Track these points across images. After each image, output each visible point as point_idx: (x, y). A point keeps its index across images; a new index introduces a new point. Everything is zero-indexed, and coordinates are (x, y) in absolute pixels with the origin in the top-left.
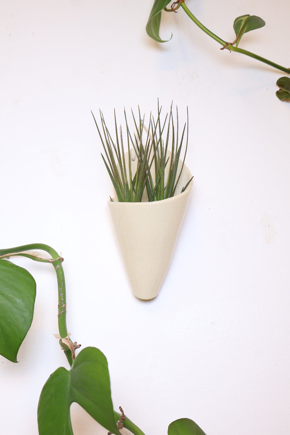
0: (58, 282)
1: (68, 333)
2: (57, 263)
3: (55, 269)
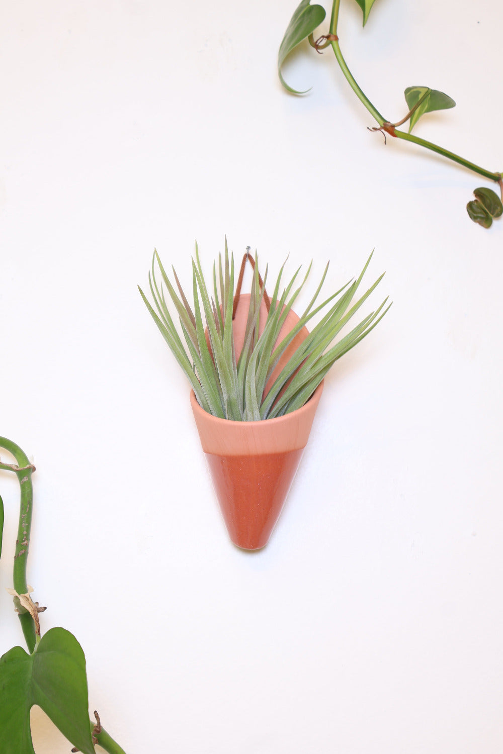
0: (22, 504)
1: (28, 587)
2: (25, 473)
3: (20, 483)
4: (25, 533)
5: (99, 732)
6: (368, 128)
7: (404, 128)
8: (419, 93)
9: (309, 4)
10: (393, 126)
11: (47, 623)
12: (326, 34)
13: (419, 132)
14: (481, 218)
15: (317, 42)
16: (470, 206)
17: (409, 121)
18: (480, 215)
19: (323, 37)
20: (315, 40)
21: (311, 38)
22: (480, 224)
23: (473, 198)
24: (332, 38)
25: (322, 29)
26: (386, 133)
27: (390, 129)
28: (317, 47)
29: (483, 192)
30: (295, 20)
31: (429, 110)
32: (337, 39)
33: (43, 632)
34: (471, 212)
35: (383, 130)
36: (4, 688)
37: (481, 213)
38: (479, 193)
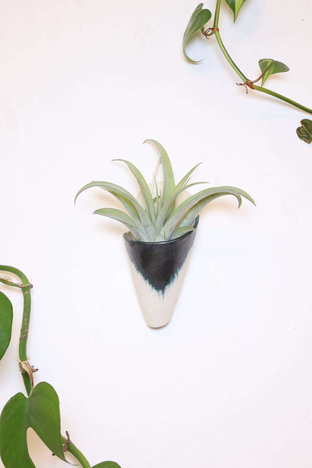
0: (25, 307)
1: (27, 357)
2: (26, 289)
3: (24, 294)
4: (26, 324)
5: (69, 444)
6: (237, 84)
7: (258, 84)
8: (268, 62)
9: (201, 8)
10: (252, 83)
11: (37, 379)
12: (212, 27)
13: (268, 86)
14: (305, 137)
15: (206, 32)
16: (298, 130)
17: (262, 79)
18: (304, 136)
19: (210, 29)
20: (205, 31)
21: (203, 29)
22: (304, 141)
23: (300, 125)
24: (215, 30)
25: (209, 24)
26: (247, 87)
27: (250, 84)
28: (206, 35)
29: (306, 121)
30: (193, 18)
31: (273, 73)
32: (218, 30)
33: (35, 384)
34: (299, 133)
35: (246, 85)
36: (11, 417)
37: (305, 134)
38: (304, 122)
